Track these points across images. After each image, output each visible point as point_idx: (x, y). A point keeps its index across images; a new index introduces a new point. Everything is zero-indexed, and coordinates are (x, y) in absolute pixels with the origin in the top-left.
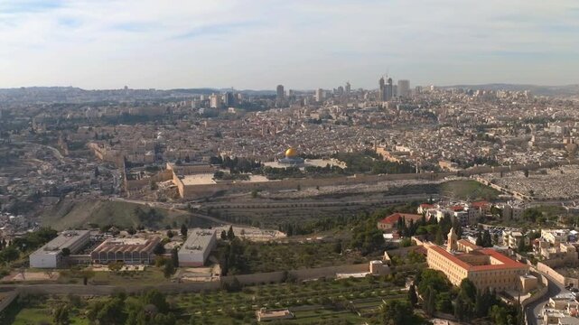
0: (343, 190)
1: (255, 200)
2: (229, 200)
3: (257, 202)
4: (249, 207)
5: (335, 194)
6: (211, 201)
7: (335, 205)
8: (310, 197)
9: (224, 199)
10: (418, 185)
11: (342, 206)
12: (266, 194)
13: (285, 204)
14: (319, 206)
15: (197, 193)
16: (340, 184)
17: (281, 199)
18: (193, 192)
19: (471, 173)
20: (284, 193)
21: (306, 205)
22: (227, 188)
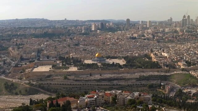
0: (114, 77)
1: (65, 81)
2: (52, 80)
3: (66, 82)
4: (60, 84)
5: (108, 79)
6: (43, 80)
7: (107, 85)
8: (95, 80)
9: (49, 80)
10: (157, 75)
11: (110, 85)
12: (72, 77)
13: (79, 83)
14: (98, 85)
15: (37, 76)
16: (115, 73)
17: (79, 81)
18: (35, 75)
19: (191, 70)
20: (82, 77)
21: (91, 85)
22: (53, 74)
